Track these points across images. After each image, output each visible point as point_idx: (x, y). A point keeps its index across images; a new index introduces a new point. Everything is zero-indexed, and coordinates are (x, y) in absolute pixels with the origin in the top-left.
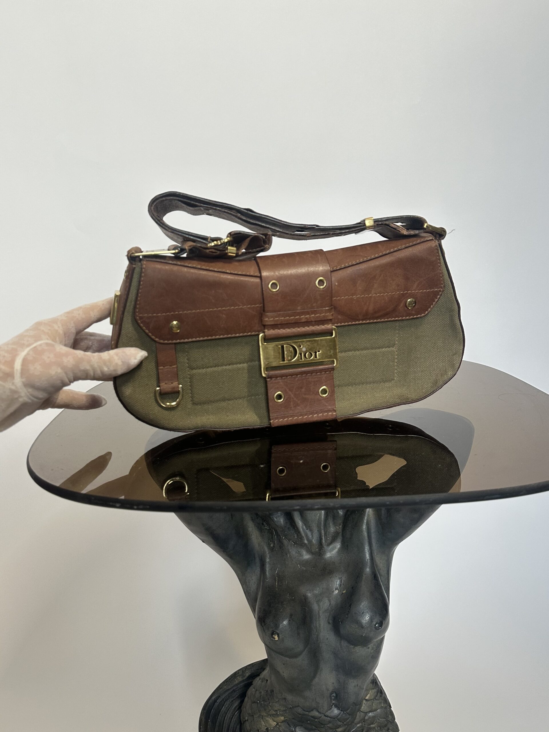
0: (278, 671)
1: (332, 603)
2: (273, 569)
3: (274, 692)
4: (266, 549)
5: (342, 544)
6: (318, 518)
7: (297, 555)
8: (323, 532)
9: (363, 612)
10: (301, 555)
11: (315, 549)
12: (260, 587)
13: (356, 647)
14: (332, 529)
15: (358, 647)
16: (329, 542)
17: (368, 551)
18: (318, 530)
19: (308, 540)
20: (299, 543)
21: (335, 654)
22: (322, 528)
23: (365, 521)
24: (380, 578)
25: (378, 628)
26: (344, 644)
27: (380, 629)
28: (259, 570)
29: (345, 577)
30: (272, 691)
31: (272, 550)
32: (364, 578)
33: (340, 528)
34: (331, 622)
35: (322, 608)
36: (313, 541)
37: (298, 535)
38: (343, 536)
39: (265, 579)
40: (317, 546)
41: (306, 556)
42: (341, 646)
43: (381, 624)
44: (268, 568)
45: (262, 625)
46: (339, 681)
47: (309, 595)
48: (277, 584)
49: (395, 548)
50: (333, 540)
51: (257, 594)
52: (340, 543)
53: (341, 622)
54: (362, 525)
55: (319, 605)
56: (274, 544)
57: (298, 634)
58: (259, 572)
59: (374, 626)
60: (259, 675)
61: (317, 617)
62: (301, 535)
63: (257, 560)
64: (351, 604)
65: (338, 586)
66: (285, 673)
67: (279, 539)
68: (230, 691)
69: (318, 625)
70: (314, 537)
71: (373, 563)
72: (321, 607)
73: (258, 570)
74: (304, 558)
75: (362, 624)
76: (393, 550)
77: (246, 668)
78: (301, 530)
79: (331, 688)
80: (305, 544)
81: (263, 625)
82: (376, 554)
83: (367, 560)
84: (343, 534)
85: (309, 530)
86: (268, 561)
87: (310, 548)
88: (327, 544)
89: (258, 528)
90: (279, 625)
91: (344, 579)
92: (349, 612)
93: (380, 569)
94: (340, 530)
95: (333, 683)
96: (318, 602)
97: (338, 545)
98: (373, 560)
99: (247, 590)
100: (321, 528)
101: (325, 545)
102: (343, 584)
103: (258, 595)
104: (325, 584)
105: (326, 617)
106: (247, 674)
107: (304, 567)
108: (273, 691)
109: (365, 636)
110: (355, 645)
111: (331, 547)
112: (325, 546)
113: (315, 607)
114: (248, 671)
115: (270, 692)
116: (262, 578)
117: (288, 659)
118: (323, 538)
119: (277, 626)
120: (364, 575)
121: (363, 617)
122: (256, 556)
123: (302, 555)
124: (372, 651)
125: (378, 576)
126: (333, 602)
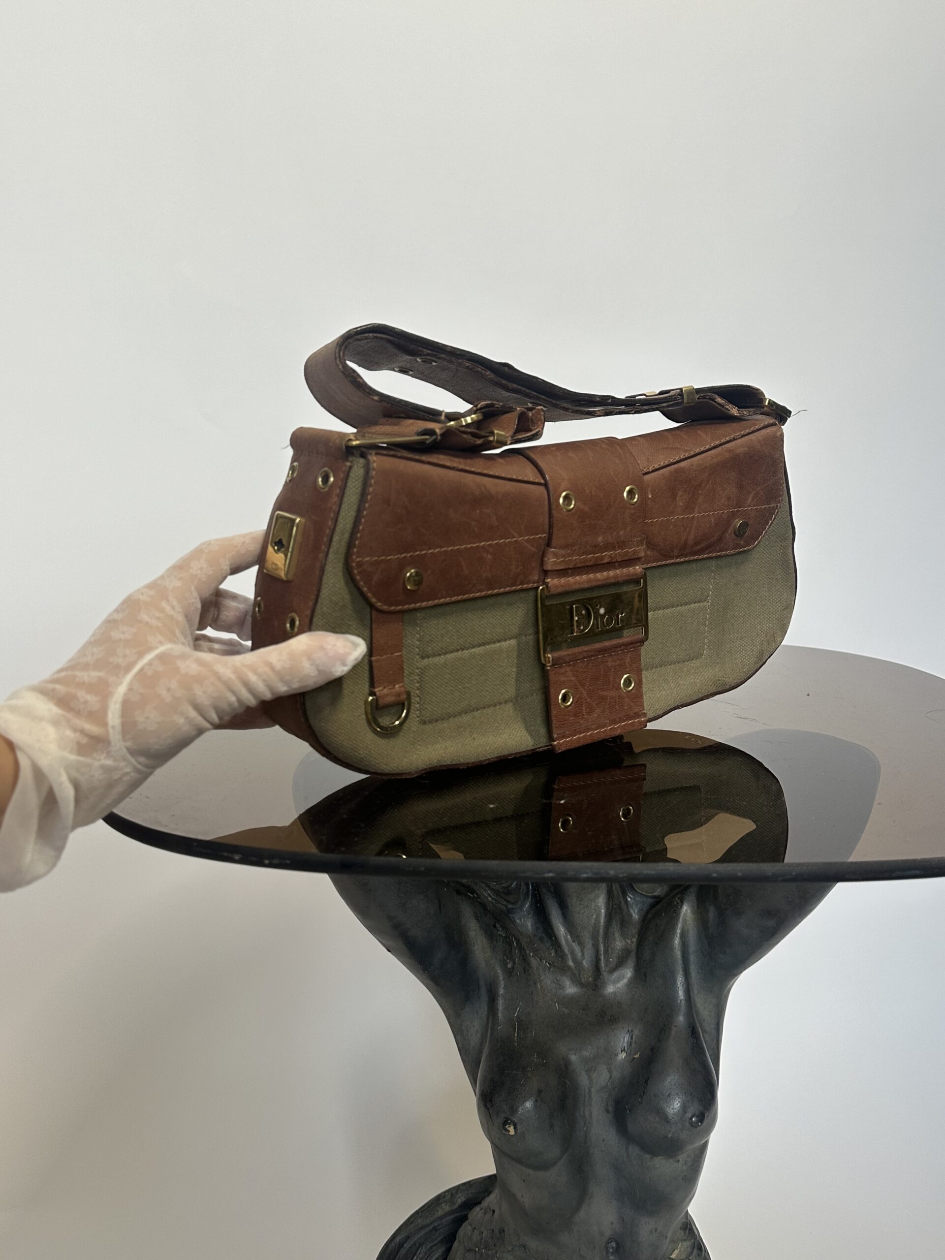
0: (513, 1194)
1: (613, 1076)
2: (510, 1008)
3: (506, 1232)
4: (499, 971)
5: (636, 971)
6: (593, 921)
7: (554, 985)
8: (602, 948)
9: (669, 1094)
10: (562, 987)
11: (587, 976)
12: (486, 1040)
13: (655, 1158)
14: (619, 944)
15: (660, 1157)
16: (613, 965)
17: (683, 985)
18: (593, 945)
19: (574, 960)
20: (559, 964)
21: (617, 1169)
22: (601, 940)
23: (679, 931)
24: (703, 1036)
25: (694, 1125)
26: (635, 1150)
27: (699, 1126)
28: (486, 1009)
29: (639, 1030)
30: (502, 1231)
31: (509, 973)
32: (673, 1032)
33: (632, 942)
34: (610, 1109)
35: (597, 1082)
36: (584, 963)
37: (556, 951)
38: (638, 957)
39: (496, 1026)
40: (591, 971)
41: (571, 989)
42: (628, 1155)
43: (701, 1117)
44: (501, 1004)
45: (486, 1106)
46: (623, 1220)
47: (573, 1058)
48: (516, 1035)
49: (732, 983)
50: (621, 963)
51: (480, 1052)
52: (631, 970)
53: (630, 1111)
54: (673, 939)
55: (590, 1078)
56: (514, 963)
57: (552, 1126)
58: (485, 1013)
59: (688, 1120)
60: (480, 1203)
61: (587, 1099)
62: (562, 951)
63: (483, 991)
64: (648, 1078)
65: (625, 1045)
66: (526, 1198)
67: (523, 956)
68: (427, 1230)
69: (587, 1113)
70: (586, 956)
71: (691, 1007)
72: (594, 1081)
73: (483, 1007)
74: (567, 992)
75: (666, 1115)
76: (728, 987)
77: (458, 1188)
78: (563, 942)
79: (608, 1233)
80: (569, 968)
81: (489, 1106)
82: (696, 992)
83: (681, 1001)
84: (637, 953)
85: (576, 942)
86: (502, 992)
87: (577, 975)
88: (608, 969)
89: (486, 932)
90: (518, 1107)
91: (636, 1032)
92: (644, 1093)
93: (704, 1020)
94: (634, 946)
95: (612, 1223)
96: (589, 1071)
97: (628, 973)
98: (691, 1002)
99: (462, 1044)
100: (598, 940)
101: (605, 971)
102: (636, 1043)
103: (482, 1054)
104: (602, 1040)
105: (602, 1100)
106: (460, 1199)
107: (566, 1008)
108: (504, 1231)
109: (671, 1137)
110: (654, 1153)
111: (615, 975)
112: (605, 974)
113: (584, 1080)
114: (460, 1195)
115: (498, 1232)
116: (490, 1022)
117: (531, 1172)
118: (602, 958)
119: (513, 1110)
120: (673, 1027)
121: (668, 1103)
122: (482, 983)
123: (564, 987)
124: (684, 1168)
125: (699, 1031)
126: (616, 1074)
